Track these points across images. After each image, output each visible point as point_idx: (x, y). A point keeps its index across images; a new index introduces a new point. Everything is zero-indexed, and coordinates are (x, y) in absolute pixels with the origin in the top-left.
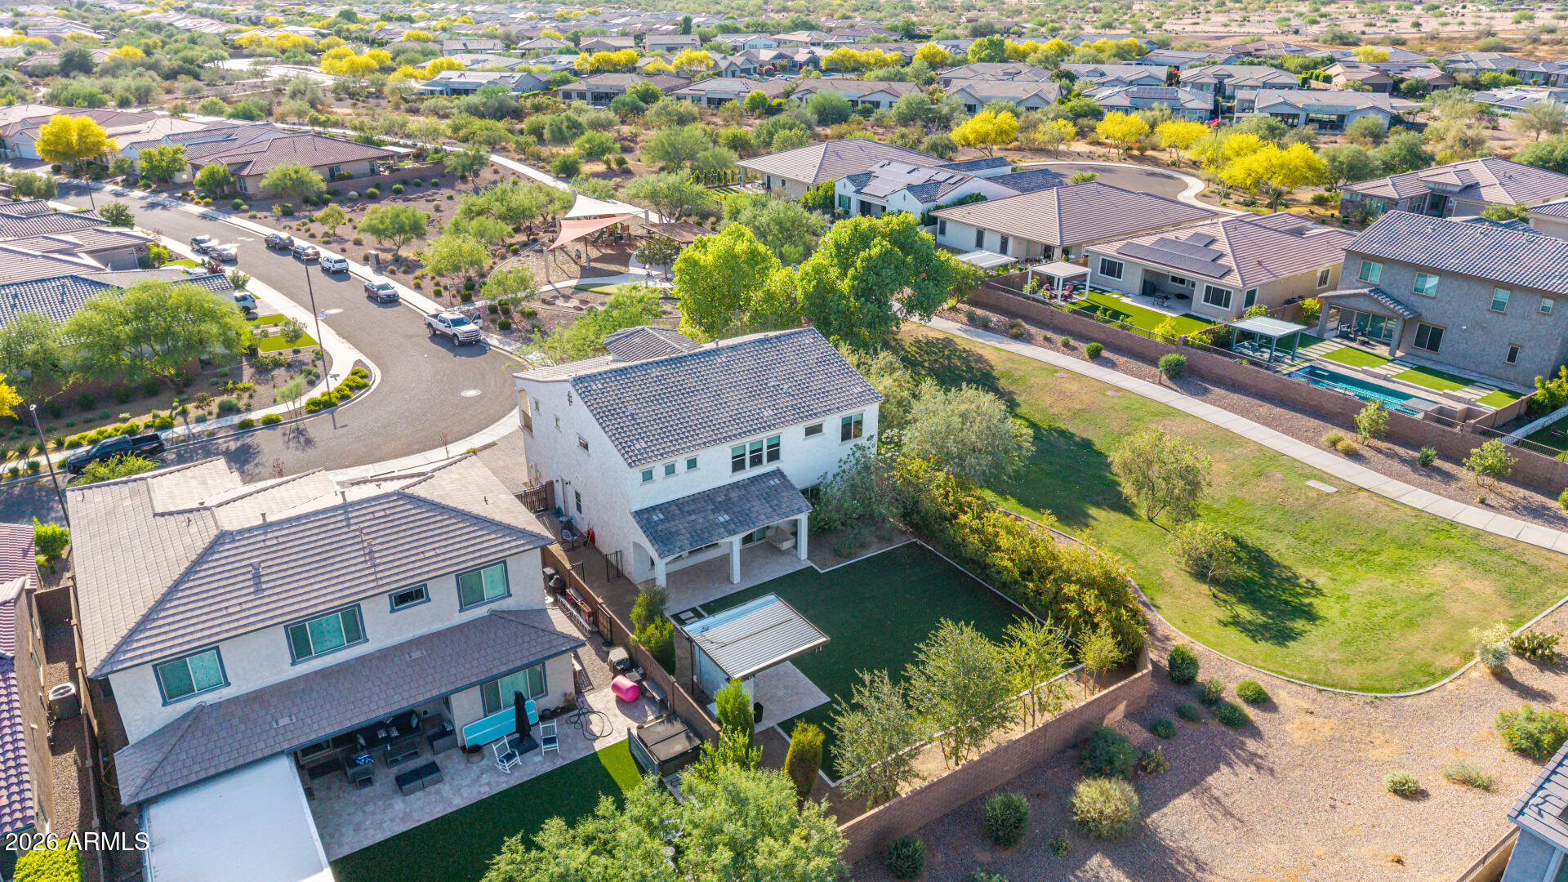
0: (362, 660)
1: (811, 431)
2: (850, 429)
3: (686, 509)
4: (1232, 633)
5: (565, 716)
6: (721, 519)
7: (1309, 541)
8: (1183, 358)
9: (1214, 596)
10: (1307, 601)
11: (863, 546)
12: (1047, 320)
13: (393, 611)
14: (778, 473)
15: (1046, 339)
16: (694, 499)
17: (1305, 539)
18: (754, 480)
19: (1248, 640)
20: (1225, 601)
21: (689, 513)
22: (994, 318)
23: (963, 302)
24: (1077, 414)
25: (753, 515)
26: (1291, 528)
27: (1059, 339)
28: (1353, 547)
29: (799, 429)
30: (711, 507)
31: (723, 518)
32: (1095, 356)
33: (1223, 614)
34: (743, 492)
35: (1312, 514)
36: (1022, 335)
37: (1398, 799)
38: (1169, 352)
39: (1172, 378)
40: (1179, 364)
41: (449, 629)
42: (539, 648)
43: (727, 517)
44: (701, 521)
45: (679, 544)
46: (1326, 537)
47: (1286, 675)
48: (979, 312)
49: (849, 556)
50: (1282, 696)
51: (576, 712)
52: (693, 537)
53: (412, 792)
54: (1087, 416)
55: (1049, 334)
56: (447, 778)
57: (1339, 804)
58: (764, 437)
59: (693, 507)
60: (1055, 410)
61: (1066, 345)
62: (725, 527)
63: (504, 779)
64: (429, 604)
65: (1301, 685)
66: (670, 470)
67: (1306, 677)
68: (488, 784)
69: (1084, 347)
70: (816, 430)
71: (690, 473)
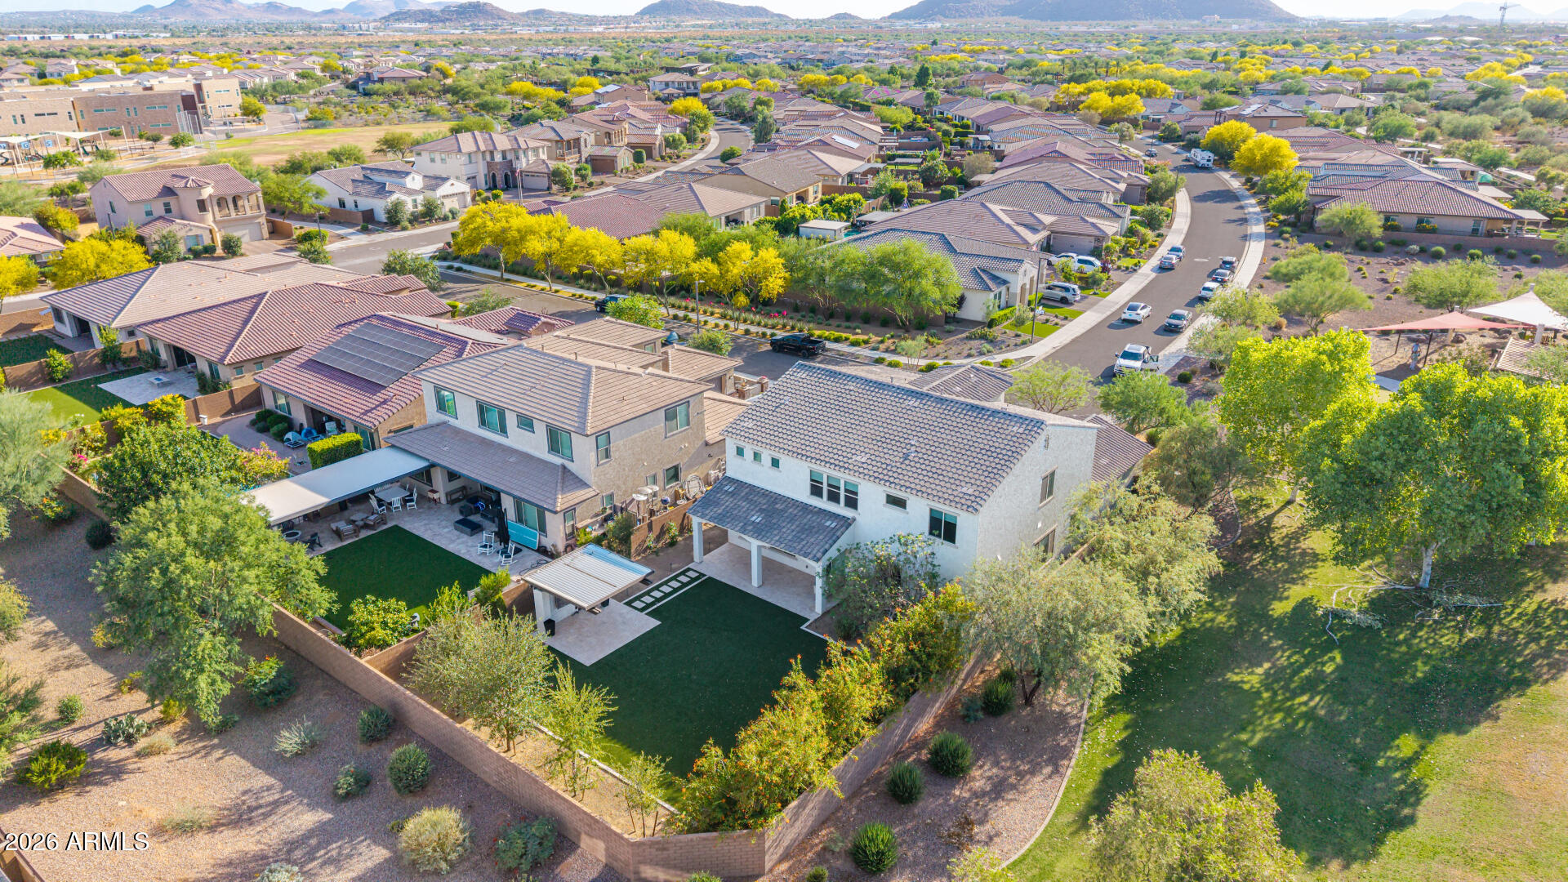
0: (498, 446)
1: (892, 500)
2: (939, 527)
3: (751, 497)
6: (754, 519)
13: (519, 427)
16: (764, 494)
18: (814, 510)
21: (746, 500)
25: (774, 533)
29: (881, 490)
30: (764, 507)
41: (538, 459)
42: (541, 496)
43: (758, 520)
44: (744, 509)
45: (707, 512)
52: (720, 514)
56: (473, 537)
58: (843, 478)
59: (757, 499)
62: (745, 524)
64: (532, 434)
66: (757, 457)
70: (899, 503)
71: (773, 472)
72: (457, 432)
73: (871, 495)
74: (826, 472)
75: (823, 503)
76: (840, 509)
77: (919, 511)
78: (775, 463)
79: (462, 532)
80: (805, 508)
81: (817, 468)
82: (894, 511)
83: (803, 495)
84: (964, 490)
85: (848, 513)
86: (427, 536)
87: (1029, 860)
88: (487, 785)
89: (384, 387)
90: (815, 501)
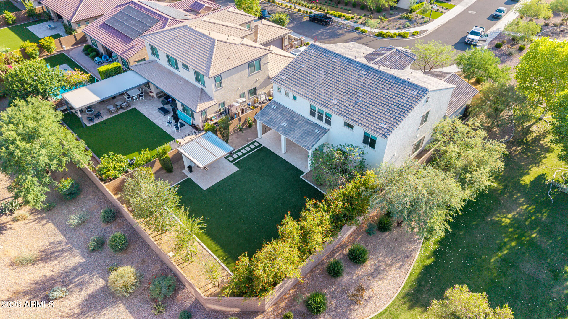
1: (347, 125)
2: (368, 140)
3: (283, 112)
5: (194, 130)
13: (183, 68)
14: (325, 131)
16: (290, 112)
18: (315, 124)
21: (281, 114)
25: (291, 132)
30: (289, 118)
34: (304, 124)
41: (192, 84)
42: (190, 104)
43: (285, 125)
44: (279, 119)
45: (263, 118)
49: (316, 185)
52: (268, 120)
58: (325, 111)
62: (279, 127)
63: (165, 126)
64: (188, 72)
66: (287, 94)
68: (163, 124)
70: (351, 127)
71: (294, 101)
72: (160, 66)
73: (338, 121)
74: (317, 107)
75: (315, 120)
76: (323, 124)
77: (359, 132)
78: (295, 98)
79: (161, 113)
80: (307, 121)
81: (314, 104)
82: (348, 130)
83: (306, 114)
84: (382, 125)
85: (326, 126)
86: (146, 115)
87: (387, 313)
88: (153, 250)
89: (132, 40)
90: (311, 118)
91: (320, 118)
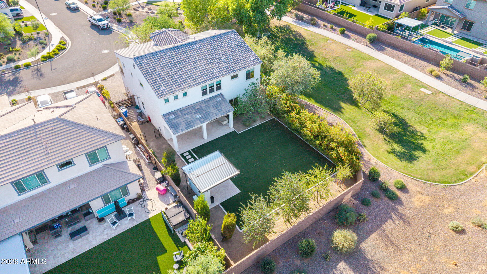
0: (49, 190)
1: (233, 77)
2: (249, 75)
3: (184, 113)
4: (392, 156)
5: (138, 202)
6: (198, 117)
7: (420, 114)
8: (376, 35)
9: (385, 139)
10: (420, 142)
11: (254, 121)
12: (325, 17)
13: (59, 171)
14: (221, 95)
15: (325, 26)
16: (187, 108)
17: (419, 113)
18: (211, 99)
19: (398, 160)
20: (389, 142)
21: (185, 115)
22: (306, 16)
23: (294, 9)
24: (335, 59)
25: (211, 114)
26: (413, 108)
27: (329, 26)
28: (436, 117)
29: (229, 76)
30: (194, 111)
31: (199, 116)
32: (342, 33)
33: (388, 148)
34: (207, 104)
35: (422, 103)
36: (315, 23)
37: (453, 233)
38: (370, 32)
39: (371, 43)
40: (374, 38)
41: (86, 174)
42: (123, 180)
43: (200, 116)
44: (190, 117)
45: (181, 128)
46: (427, 112)
47: (412, 176)
48: (300, 14)
49: (249, 126)
50: (410, 186)
51: (142, 200)
52: (186, 125)
53: (77, 239)
54: (339, 60)
55: (326, 24)
56: (91, 232)
57: (431, 235)
58: (214, 82)
59: (187, 112)
60: (327, 57)
61: (332, 28)
62: (199, 120)
63: (113, 232)
64: (75, 166)
65: (418, 181)
66: (176, 98)
67: (419, 177)
68: (107, 234)
69: (339, 29)
70: (235, 76)
71: (185, 97)
73: (226, 81)
74: (207, 84)
75: (209, 95)
76: (216, 93)
77: (242, 74)
78: (185, 94)
82: (235, 80)
83: (200, 98)
85: (218, 92)
90: (206, 97)
91: (212, 91)
